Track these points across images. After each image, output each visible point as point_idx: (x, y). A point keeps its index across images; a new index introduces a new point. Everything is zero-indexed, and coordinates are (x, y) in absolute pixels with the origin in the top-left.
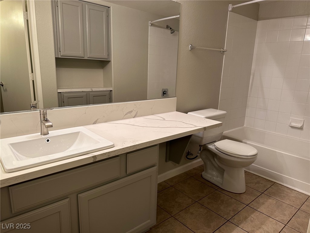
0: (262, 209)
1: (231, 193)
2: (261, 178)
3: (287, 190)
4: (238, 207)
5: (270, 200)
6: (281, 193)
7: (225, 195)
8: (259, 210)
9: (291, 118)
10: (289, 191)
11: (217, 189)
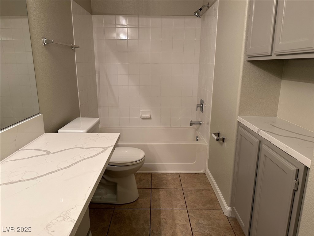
0: (163, 205)
1: (129, 204)
2: (139, 174)
3: (163, 176)
4: (146, 216)
5: (161, 193)
6: (162, 181)
7: (125, 210)
8: (161, 208)
9: (140, 110)
10: (165, 176)
11: (114, 208)
